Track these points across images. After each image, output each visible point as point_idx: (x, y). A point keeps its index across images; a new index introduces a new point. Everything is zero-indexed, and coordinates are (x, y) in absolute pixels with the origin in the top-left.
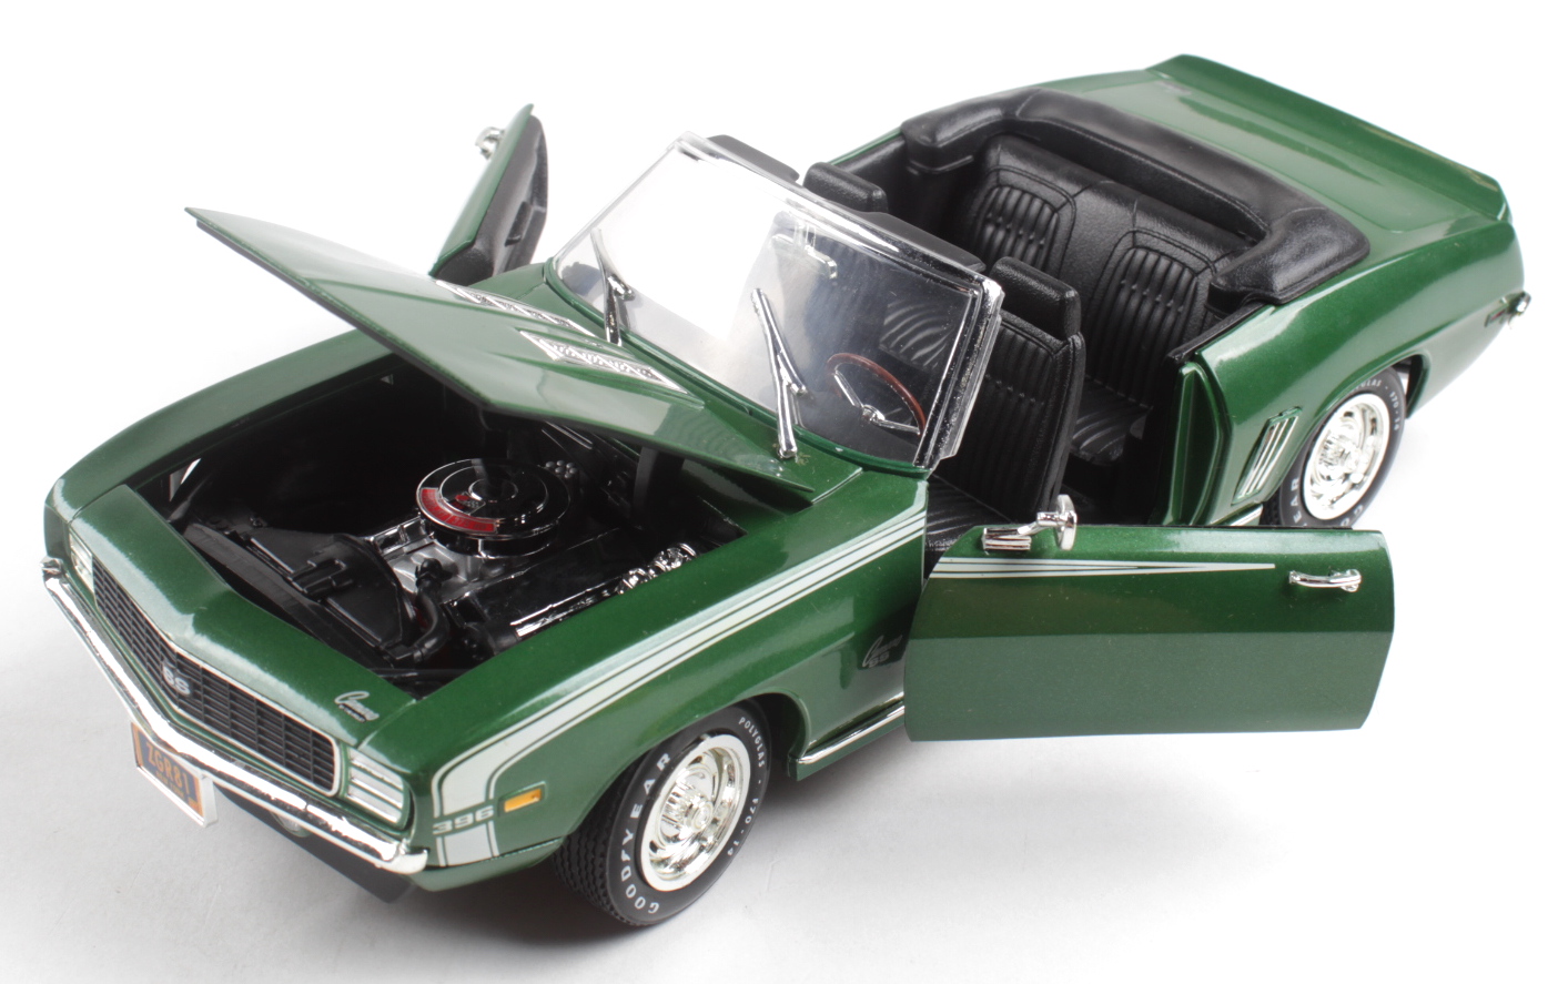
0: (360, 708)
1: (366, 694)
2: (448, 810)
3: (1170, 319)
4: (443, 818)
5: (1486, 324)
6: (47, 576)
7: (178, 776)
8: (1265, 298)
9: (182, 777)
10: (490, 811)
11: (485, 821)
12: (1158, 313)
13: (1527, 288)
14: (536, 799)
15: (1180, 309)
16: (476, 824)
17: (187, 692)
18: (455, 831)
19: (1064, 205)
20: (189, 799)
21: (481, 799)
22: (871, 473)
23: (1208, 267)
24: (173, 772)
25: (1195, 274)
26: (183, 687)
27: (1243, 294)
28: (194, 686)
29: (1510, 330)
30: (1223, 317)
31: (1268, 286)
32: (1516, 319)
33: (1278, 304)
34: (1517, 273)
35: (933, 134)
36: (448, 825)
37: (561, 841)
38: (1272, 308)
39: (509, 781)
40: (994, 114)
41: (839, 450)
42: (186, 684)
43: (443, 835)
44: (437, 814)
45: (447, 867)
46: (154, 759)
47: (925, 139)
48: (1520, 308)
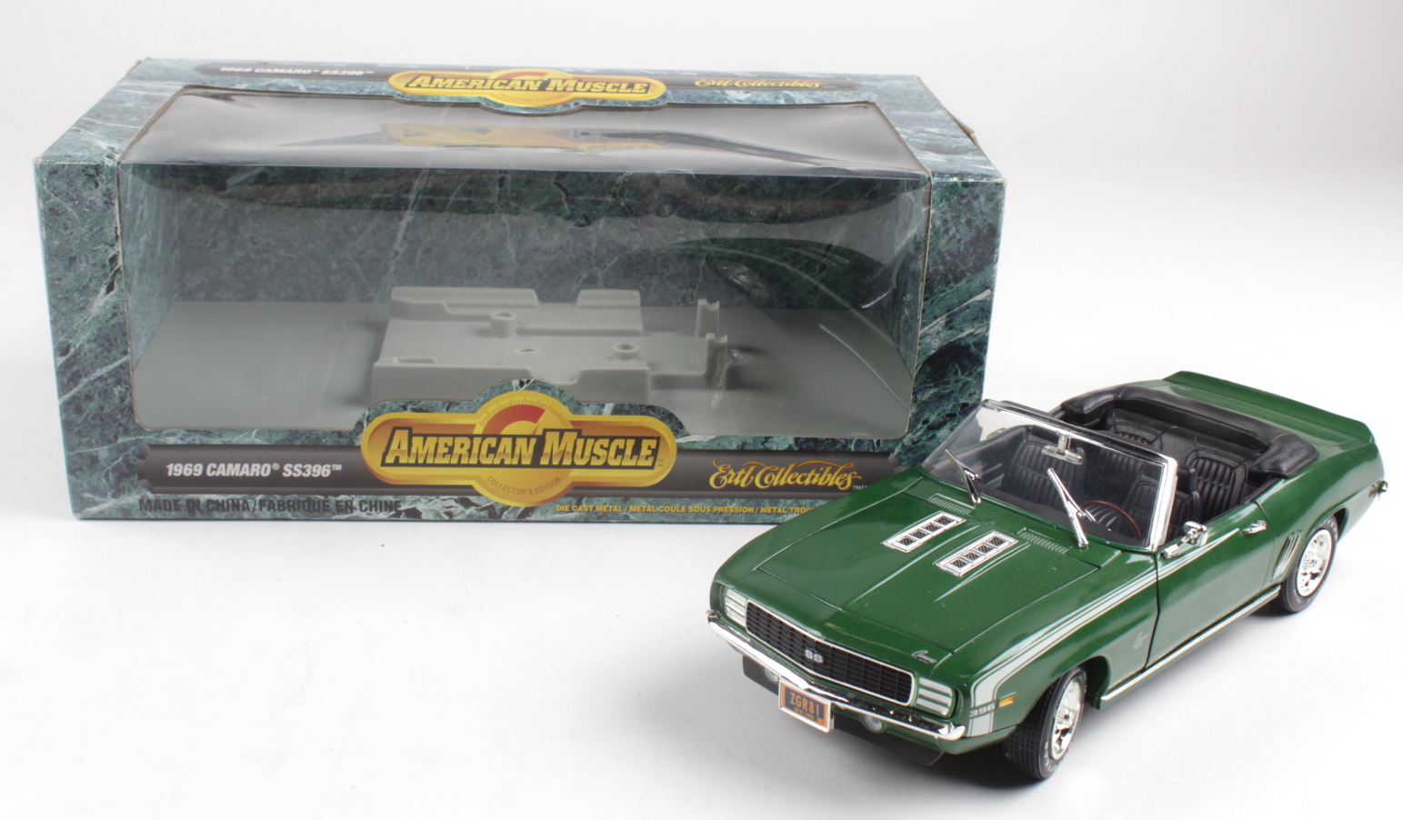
0: (925, 658)
1: (926, 652)
2: (978, 704)
3: (1221, 492)
4: (975, 708)
5: (1370, 496)
6: (710, 620)
7: (812, 707)
8: (1278, 475)
9: (815, 708)
10: (992, 707)
11: (990, 712)
12: (1214, 490)
13: (1386, 479)
14: (1011, 702)
15: (1227, 487)
16: (987, 712)
17: (821, 661)
18: (979, 716)
19: (1155, 440)
20: (818, 719)
21: (990, 699)
22: (1125, 553)
23: (1240, 464)
24: (808, 706)
25: (1233, 469)
26: (819, 659)
27: (1268, 474)
28: (825, 658)
29: (1378, 501)
30: (1258, 487)
31: (1280, 470)
32: (1383, 494)
33: (1286, 478)
34: (1381, 471)
35: (1081, 407)
36: (976, 713)
37: (1014, 727)
38: (1283, 480)
39: (1003, 690)
40: (1110, 397)
41: (1108, 542)
42: (821, 657)
43: (973, 718)
44: (972, 706)
45: (970, 737)
46: (794, 701)
47: (1077, 410)
48: (1384, 488)
